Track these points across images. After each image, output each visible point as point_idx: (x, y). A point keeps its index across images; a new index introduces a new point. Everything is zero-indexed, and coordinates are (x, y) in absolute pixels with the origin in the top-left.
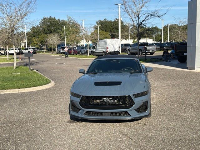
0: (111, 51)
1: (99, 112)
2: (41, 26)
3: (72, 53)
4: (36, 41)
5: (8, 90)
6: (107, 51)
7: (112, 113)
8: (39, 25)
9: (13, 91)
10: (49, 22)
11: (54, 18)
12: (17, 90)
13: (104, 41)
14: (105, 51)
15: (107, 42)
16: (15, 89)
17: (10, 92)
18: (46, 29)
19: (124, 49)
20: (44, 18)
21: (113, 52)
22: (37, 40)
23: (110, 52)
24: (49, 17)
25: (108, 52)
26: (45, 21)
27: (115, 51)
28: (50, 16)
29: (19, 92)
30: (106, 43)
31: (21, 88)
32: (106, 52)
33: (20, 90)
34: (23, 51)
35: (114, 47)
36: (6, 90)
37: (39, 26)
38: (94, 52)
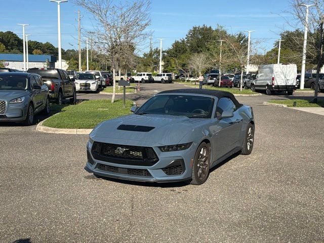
0: (279, 84)
1: (115, 167)
2: (188, 40)
3: (220, 85)
4: (176, 63)
5: (65, 129)
6: (273, 84)
7: (130, 171)
8: (186, 38)
9: (70, 132)
10: (200, 33)
11: (210, 27)
12: (75, 130)
13: (270, 68)
14: (269, 84)
15: (274, 69)
16: (73, 128)
17: (66, 132)
18: (195, 44)
19: (313, 82)
20: (194, 28)
21: (284, 86)
22: (177, 61)
23: (278, 86)
24: (201, 26)
25: (273, 86)
26: (195, 32)
27: (288, 84)
28: (204, 25)
29: (78, 133)
30: (272, 71)
31: (82, 128)
32: (271, 86)
33: (79, 131)
34: (154, 77)
35: (285, 77)
36: (61, 129)
37: (186, 40)
38: (253, 84)
